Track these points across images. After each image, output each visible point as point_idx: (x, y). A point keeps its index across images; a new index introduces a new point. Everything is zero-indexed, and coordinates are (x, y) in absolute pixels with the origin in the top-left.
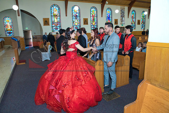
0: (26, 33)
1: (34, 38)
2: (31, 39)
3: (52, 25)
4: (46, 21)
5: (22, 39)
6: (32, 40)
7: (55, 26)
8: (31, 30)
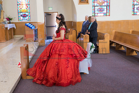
2: (56, 26)
7: (99, 5)
8: (57, 12)
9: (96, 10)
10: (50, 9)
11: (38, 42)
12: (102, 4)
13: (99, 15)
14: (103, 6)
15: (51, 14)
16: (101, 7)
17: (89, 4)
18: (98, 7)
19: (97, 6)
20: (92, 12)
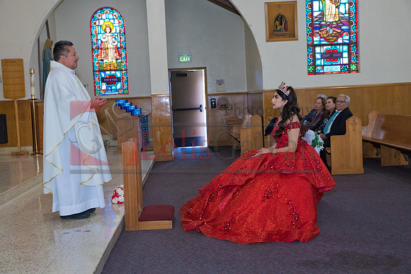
3: (312, 35)
4: (280, 19)
6: (203, 117)
7: (326, 42)
8: (205, 68)
9: (318, 56)
10: (185, 59)
11: (152, 152)
12: (334, 38)
13: (327, 69)
14: (340, 44)
15: (186, 75)
18: (325, 47)
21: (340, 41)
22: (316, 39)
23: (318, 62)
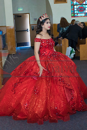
0: (18, 18)
1: (33, 30)
2: (27, 30)
3: (73, 1)
5: (10, 30)
6: (28, 34)
7: (79, 4)
8: (29, 13)
9: (75, 9)
10: (20, 10)
11: (7, 50)
12: (82, 2)
13: (79, 15)
14: (84, 5)
15: (21, 16)
16: (82, 6)
17: (67, 3)
18: (78, 6)
19: (76, 5)
20: (71, 13)
21: (84, 3)
22: (75, 2)
23: (76, 12)
